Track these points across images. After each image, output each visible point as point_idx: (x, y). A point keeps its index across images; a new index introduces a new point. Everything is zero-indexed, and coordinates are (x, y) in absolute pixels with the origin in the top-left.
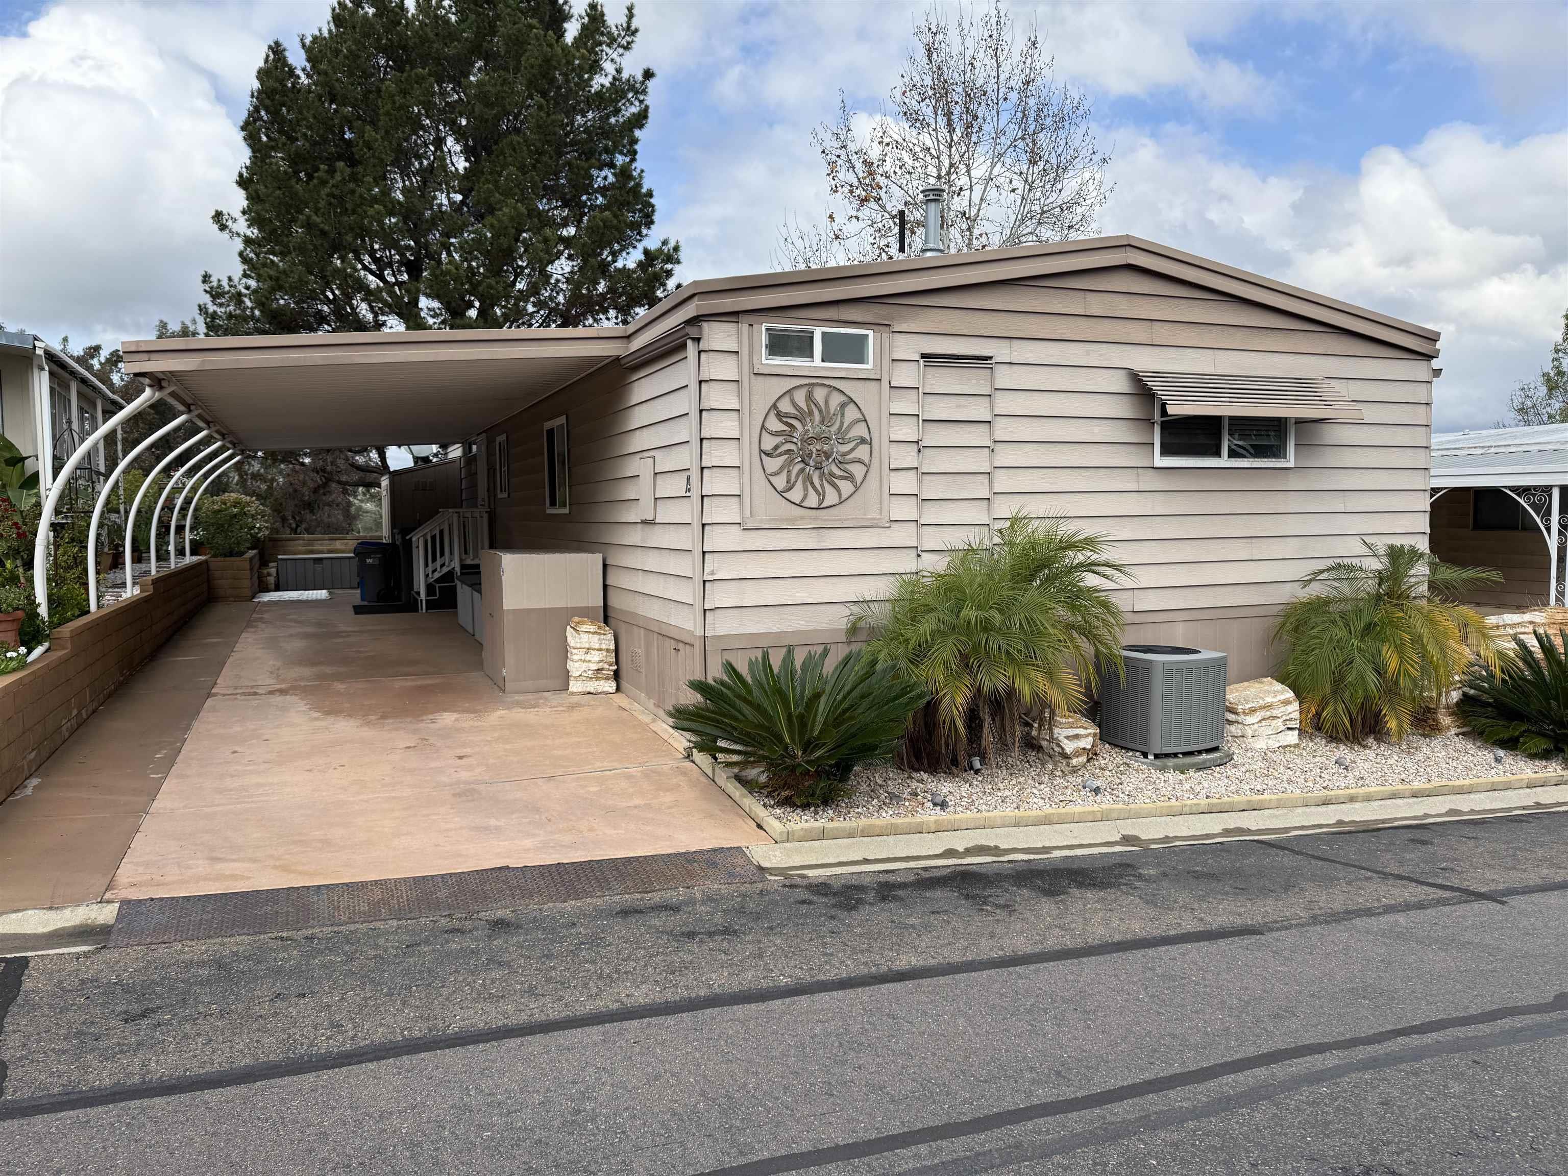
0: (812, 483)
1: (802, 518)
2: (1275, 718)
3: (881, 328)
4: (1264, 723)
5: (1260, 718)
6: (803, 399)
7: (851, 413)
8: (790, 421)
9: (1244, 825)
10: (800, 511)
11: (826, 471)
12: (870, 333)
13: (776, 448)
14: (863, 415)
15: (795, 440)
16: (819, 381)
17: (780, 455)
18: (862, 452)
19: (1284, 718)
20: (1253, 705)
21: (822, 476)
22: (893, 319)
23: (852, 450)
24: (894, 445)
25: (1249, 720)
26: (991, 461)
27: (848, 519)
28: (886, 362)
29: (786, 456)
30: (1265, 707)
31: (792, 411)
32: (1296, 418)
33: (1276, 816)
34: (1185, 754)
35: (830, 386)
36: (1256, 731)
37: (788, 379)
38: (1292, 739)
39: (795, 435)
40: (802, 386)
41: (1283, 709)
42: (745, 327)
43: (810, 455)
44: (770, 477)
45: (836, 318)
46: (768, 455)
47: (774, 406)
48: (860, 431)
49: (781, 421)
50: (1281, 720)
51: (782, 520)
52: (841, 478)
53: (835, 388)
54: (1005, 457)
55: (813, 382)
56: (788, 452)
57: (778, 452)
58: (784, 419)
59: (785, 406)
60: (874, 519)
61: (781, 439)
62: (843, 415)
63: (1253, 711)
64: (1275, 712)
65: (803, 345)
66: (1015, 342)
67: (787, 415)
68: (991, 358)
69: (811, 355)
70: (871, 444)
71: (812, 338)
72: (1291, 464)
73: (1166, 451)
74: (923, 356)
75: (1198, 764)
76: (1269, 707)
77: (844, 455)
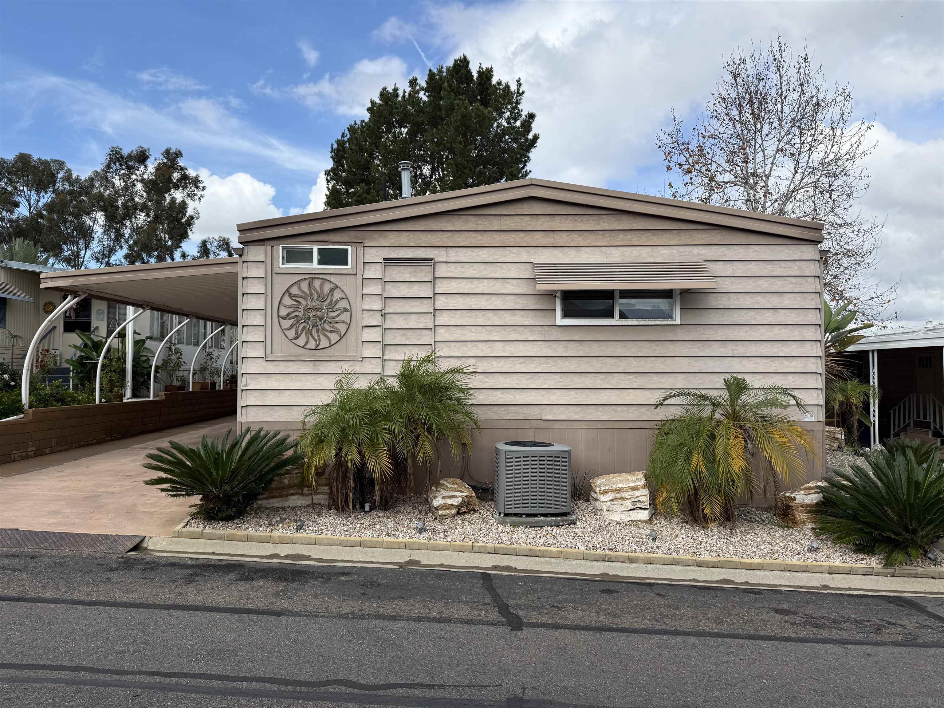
0: (311, 335)
1: (304, 355)
2: (625, 499)
3: (357, 244)
4: (616, 502)
5: (611, 498)
6: (307, 286)
7: (337, 294)
8: (297, 299)
9: (513, 565)
10: (302, 351)
11: (320, 328)
12: (349, 248)
13: (289, 314)
14: (345, 294)
15: (300, 310)
16: (316, 276)
17: (291, 318)
18: (345, 317)
19: (633, 500)
20: (607, 488)
21: (317, 331)
22: (365, 239)
23: (338, 315)
24: (365, 312)
25: (603, 498)
26: (434, 321)
27: (333, 356)
28: (360, 265)
29: (294, 319)
30: (616, 490)
31: (300, 293)
32: (680, 289)
33: (550, 563)
34: (528, 515)
35: (323, 279)
36: (609, 507)
37: (297, 275)
38: (643, 516)
39: (300, 307)
40: (304, 279)
41: (630, 493)
42: (269, 248)
43: (309, 318)
44: (285, 331)
45: (326, 239)
46: (283, 318)
47: (287, 290)
48: (343, 304)
49: (291, 299)
50: (630, 501)
51: (291, 356)
52: (331, 332)
53: (326, 280)
54: (442, 319)
55: (312, 277)
56: (296, 317)
57: (290, 316)
58: (294, 298)
59: (295, 291)
60: (352, 356)
61: (292, 309)
62: (332, 295)
63: (606, 492)
64: (624, 495)
65: (306, 256)
66: (449, 249)
67: (295, 296)
68: (431, 260)
69: (312, 261)
70: (351, 311)
71: (312, 252)
72: (678, 322)
73: (566, 314)
74: (385, 259)
75: (532, 523)
76: (620, 490)
77: (332, 318)
